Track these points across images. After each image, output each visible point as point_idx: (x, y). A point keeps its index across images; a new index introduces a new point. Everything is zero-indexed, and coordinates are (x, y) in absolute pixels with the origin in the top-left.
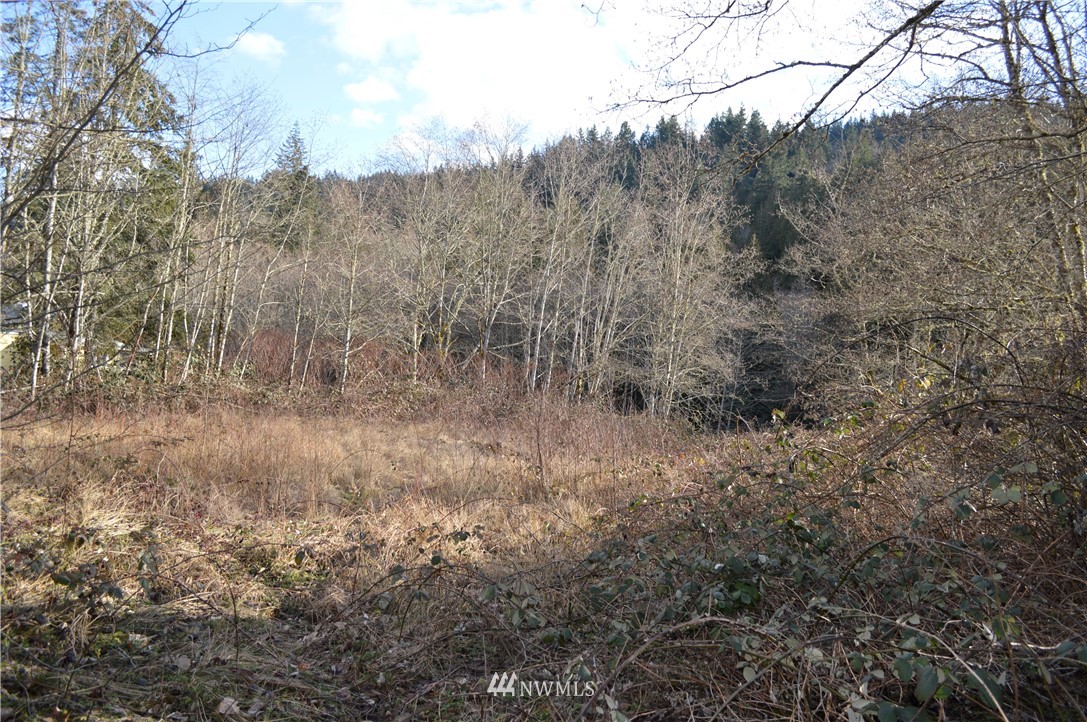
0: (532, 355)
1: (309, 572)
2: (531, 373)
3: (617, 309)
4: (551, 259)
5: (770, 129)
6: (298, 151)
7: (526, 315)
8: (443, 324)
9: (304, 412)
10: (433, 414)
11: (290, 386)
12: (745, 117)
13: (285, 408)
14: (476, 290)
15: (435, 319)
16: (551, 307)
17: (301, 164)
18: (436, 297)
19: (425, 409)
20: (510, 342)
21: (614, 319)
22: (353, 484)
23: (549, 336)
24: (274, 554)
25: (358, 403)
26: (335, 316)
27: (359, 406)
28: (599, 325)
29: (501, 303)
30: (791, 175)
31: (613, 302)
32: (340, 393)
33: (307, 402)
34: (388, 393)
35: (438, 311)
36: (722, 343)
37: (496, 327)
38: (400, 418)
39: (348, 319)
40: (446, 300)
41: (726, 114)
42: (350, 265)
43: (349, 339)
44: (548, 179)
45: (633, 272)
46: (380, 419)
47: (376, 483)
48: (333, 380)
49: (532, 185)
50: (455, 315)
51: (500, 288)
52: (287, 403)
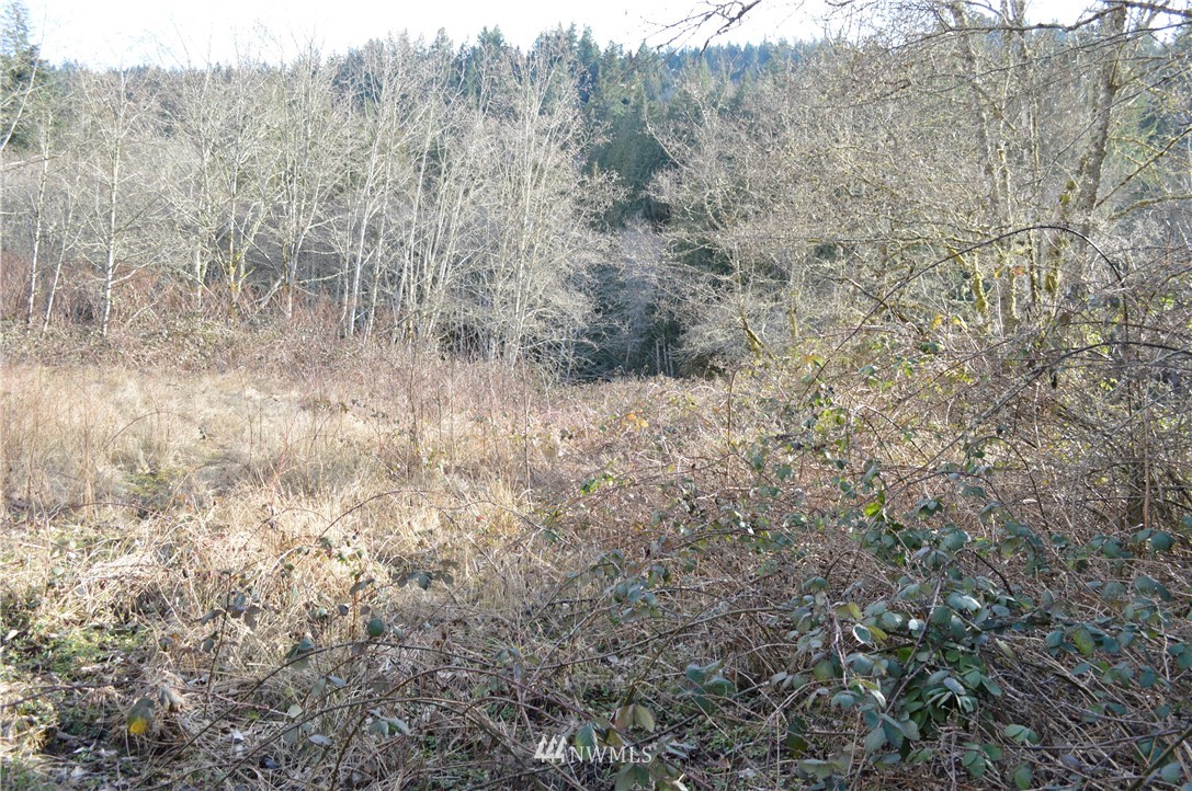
0: (350, 292)
1: (100, 628)
2: (349, 312)
3: (454, 238)
4: (371, 176)
5: (602, 50)
6: (21, 24)
7: (341, 243)
8: (235, 251)
9: (52, 359)
10: (233, 361)
11: (30, 326)
12: (576, 33)
13: (24, 355)
14: (278, 209)
15: (224, 243)
16: (373, 234)
17: (26, 43)
18: (224, 218)
19: (222, 357)
20: (318, 276)
21: (451, 251)
22: (142, 462)
23: (370, 268)
24: (32, 605)
25: (127, 346)
26: (89, 235)
27: (132, 351)
28: (431, 258)
29: (309, 227)
30: (625, 102)
31: (447, 231)
32: (101, 335)
33: (56, 345)
34: (169, 335)
35: (229, 234)
36: (571, 281)
37: (303, 256)
38: (188, 366)
39: (110, 239)
40: (239, 220)
41: (556, 28)
42: (109, 169)
43: (111, 264)
44: (367, 76)
45: (472, 194)
46: (162, 368)
47: (176, 459)
48: (89, 317)
49: (348, 82)
50: (251, 240)
51: (308, 209)
52: (25, 348)
